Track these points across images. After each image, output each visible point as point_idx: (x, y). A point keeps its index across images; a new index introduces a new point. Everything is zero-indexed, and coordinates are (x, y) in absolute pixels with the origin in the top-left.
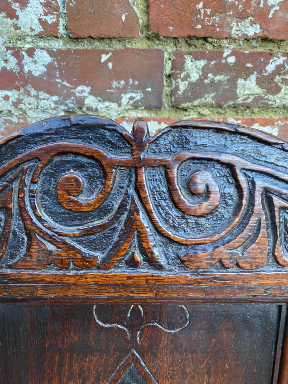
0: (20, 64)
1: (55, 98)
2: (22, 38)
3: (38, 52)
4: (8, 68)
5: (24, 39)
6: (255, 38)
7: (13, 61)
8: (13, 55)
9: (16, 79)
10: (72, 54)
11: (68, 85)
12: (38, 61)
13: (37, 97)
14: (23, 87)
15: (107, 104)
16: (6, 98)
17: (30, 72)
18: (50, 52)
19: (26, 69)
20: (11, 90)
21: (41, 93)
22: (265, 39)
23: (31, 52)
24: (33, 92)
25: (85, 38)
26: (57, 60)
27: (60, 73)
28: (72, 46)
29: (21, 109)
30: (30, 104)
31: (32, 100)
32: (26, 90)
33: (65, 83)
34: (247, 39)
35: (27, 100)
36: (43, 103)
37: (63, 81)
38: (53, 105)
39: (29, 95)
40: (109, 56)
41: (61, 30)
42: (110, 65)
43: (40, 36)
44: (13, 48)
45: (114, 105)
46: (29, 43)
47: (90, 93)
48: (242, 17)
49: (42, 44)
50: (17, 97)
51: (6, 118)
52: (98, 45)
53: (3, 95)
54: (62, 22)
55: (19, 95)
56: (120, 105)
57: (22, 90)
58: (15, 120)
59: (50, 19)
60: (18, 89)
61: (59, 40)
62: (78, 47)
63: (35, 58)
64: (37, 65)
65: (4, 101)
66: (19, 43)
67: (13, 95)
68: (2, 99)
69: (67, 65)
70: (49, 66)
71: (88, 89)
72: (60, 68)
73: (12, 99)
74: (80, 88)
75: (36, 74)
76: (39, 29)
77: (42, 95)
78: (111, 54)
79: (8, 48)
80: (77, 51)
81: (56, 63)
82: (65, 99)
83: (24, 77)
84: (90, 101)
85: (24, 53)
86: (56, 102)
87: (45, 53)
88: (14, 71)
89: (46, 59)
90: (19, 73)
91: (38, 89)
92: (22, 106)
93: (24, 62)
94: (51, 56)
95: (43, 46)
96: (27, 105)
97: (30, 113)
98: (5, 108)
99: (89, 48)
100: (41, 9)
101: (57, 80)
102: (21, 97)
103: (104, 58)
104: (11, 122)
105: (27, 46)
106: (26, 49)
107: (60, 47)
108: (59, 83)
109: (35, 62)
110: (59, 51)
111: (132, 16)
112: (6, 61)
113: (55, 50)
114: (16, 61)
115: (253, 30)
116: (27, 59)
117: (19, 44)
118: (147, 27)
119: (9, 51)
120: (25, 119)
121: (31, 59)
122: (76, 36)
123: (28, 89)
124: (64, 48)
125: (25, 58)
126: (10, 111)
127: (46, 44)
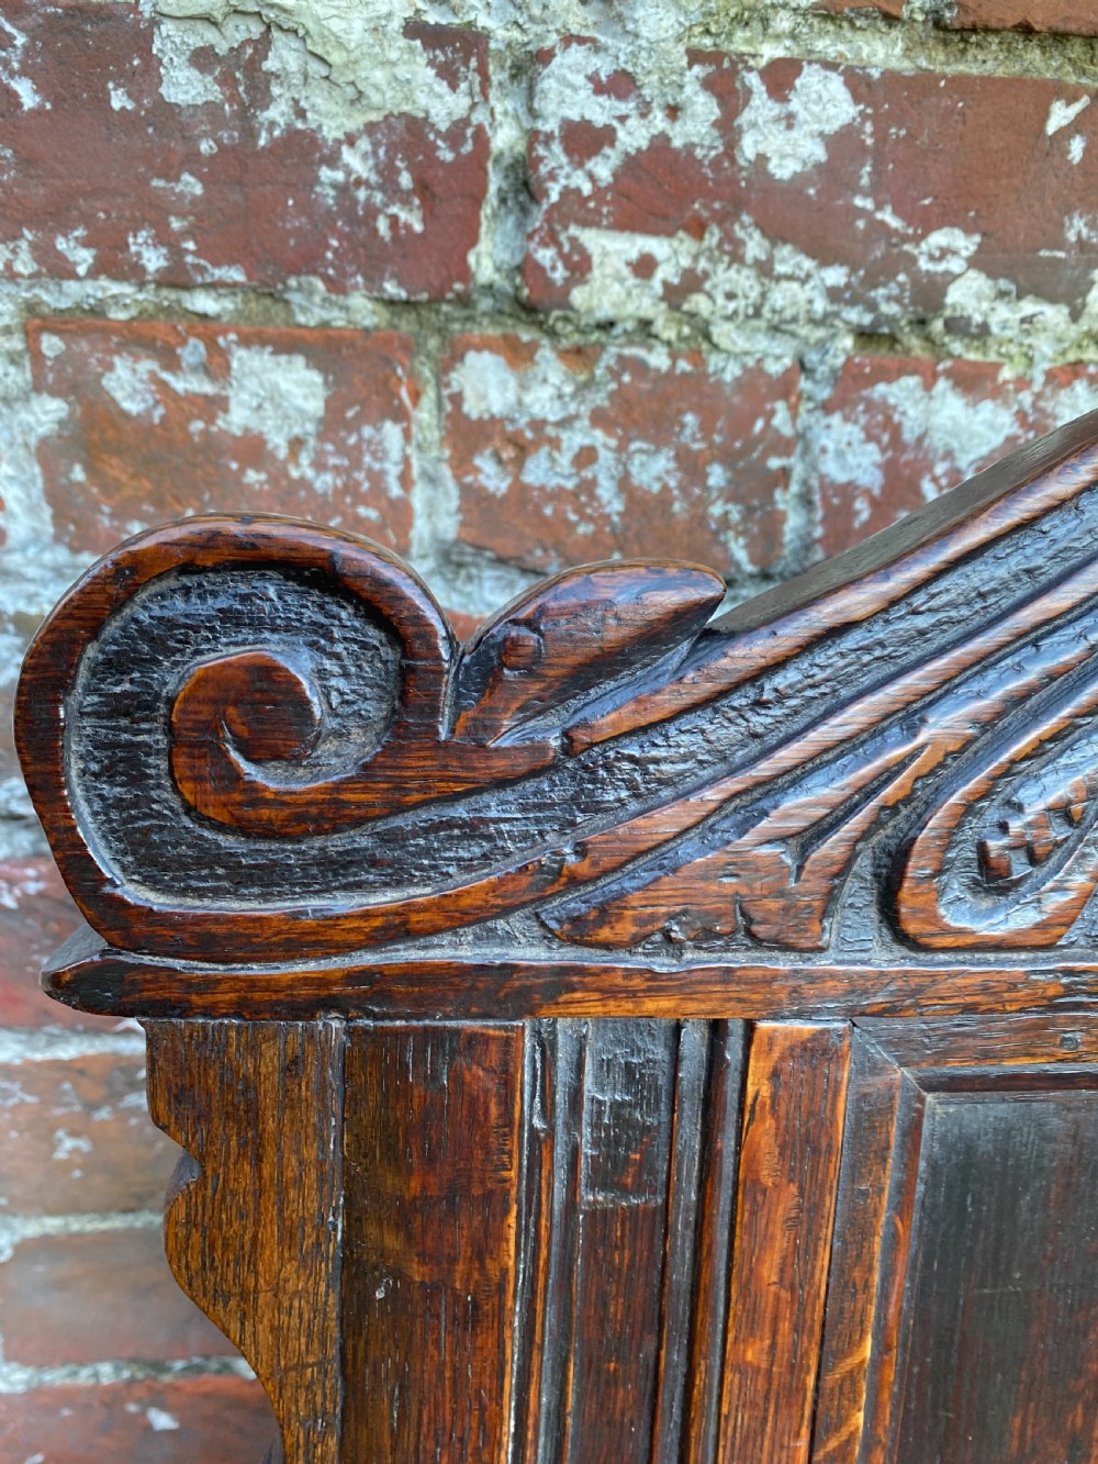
0: (728, 128)
1: (836, 276)
2: (756, 16)
3: (811, 80)
4: (677, 143)
5: (765, 22)
7: (703, 108)
8: (708, 84)
9: (699, 188)
10: (940, 93)
11: (894, 222)
12: (802, 115)
13: (764, 269)
14: (720, 224)
15: (1028, 307)
16: (644, 267)
17: (762, 159)
18: (858, 83)
19: (749, 147)
20: (670, 234)
21: (785, 251)
23: (780, 78)
24: (755, 246)
25: (996, 31)
26: (874, 118)
27: (877, 172)
28: (938, 62)
29: (692, 315)
30: (730, 296)
31: (745, 281)
32: (728, 237)
33: (888, 217)
35: (726, 277)
36: (783, 296)
37: (879, 206)
38: (820, 306)
39: (737, 258)
40: (1077, 107)
42: (1077, 147)
43: (826, 12)
44: (715, 57)
45: (1054, 315)
46: (778, 37)
47: (974, 262)
49: (826, 46)
50: (685, 262)
51: (627, 352)
52: (1036, 61)
53: (634, 255)
55: (696, 258)
56: (1075, 316)
57: (713, 237)
58: (658, 359)
60: (698, 229)
61: (895, 33)
62: (962, 68)
63: (795, 105)
64: (794, 134)
65: (631, 281)
66: (740, 34)
67: (672, 254)
68: (626, 272)
69: (911, 137)
70: (841, 143)
71: (966, 244)
72: (879, 155)
73: (666, 273)
74: (938, 239)
75: (782, 170)
77: (788, 259)
78: (1084, 101)
79: (695, 56)
80: (960, 83)
81: (869, 127)
82: (872, 282)
83: (734, 182)
84: (969, 294)
85: (753, 80)
86: (833, 294)
87: (836, 83)
88: (699, 153)
89: (832, 111)
90: (716, 164)
91: (775, 235)
92: (698, 303)
93: (745, 117)
94: (857, 99)
95: (832, 53)
96: (720, 300)
97: (722, 332)
98: (630, 308)
99: (1000, 72)
101: (859, 202)
102: (703, 264)
103: (1060, 115)
104: (640, 368)
105: (770, 51)
106: (763, 62)
107: (894, 64)
108: (862, 212)
109: (790, 121)
110: (890, 76)
112: (673, 112)
113: (875, 74)
114: (717, 112)
116: (761, 107)
117: (740, 42)
119: (697, 69)
120: (697, 358)
121: (776, 109)
122: (968, 21)
123: (739, 232)
124: (905, 66)
125: (755, 101)
126: (645, 324)
127: (841, 48)
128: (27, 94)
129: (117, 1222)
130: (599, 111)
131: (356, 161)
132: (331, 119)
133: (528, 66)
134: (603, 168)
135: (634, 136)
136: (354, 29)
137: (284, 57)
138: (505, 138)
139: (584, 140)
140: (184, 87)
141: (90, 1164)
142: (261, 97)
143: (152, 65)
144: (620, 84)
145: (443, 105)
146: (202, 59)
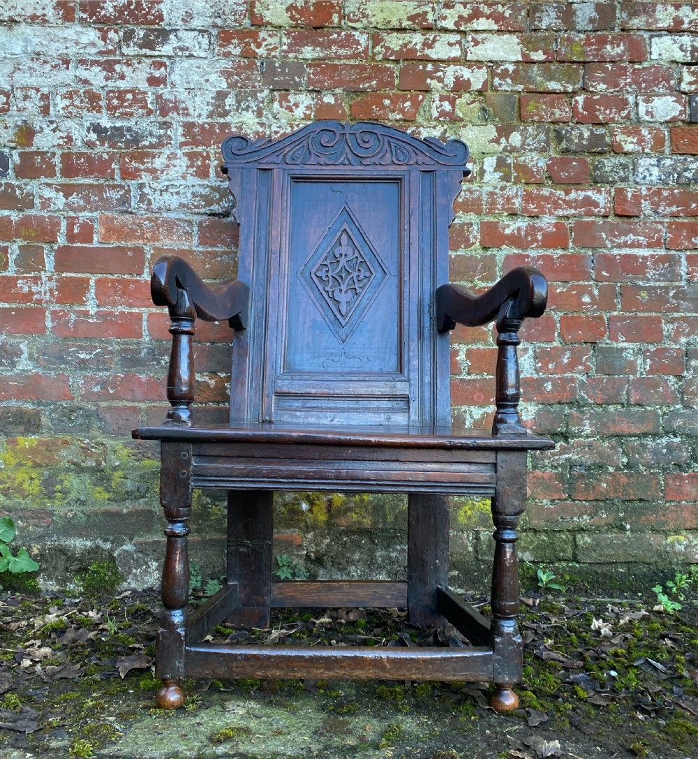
2: (295, 120)
6: (400, 120)
22: (405, 120)
34: (397, 121)
41: (312, 116)
43: (303, 119)
44: (290, 124)
48: (393, 111)
54: (313, 114)
59: (308, 113)
61: (311, 120)
76: (302, 116)
100: (304, 109)
111: (344, 111)
115: (399, 117)
117: (293, 122)
118: (351, 116)
122: (318, 119)
128: (218, 131)
129: (213, 281)
130: (278, 130)
131: (251, 136)
132: (249, 132)
133: (270, 126)
134: (279, 135)
135: (282, 132)
136: (251, 123)
137: (244, 126)
138: (268, 133)
139: (276, 132)
140: (234, 130)
141: (211, 269)
142: (242, 129)
143: (231, 128)
144: (280, 127)
145: (261, 130)
146: (236, 127)
